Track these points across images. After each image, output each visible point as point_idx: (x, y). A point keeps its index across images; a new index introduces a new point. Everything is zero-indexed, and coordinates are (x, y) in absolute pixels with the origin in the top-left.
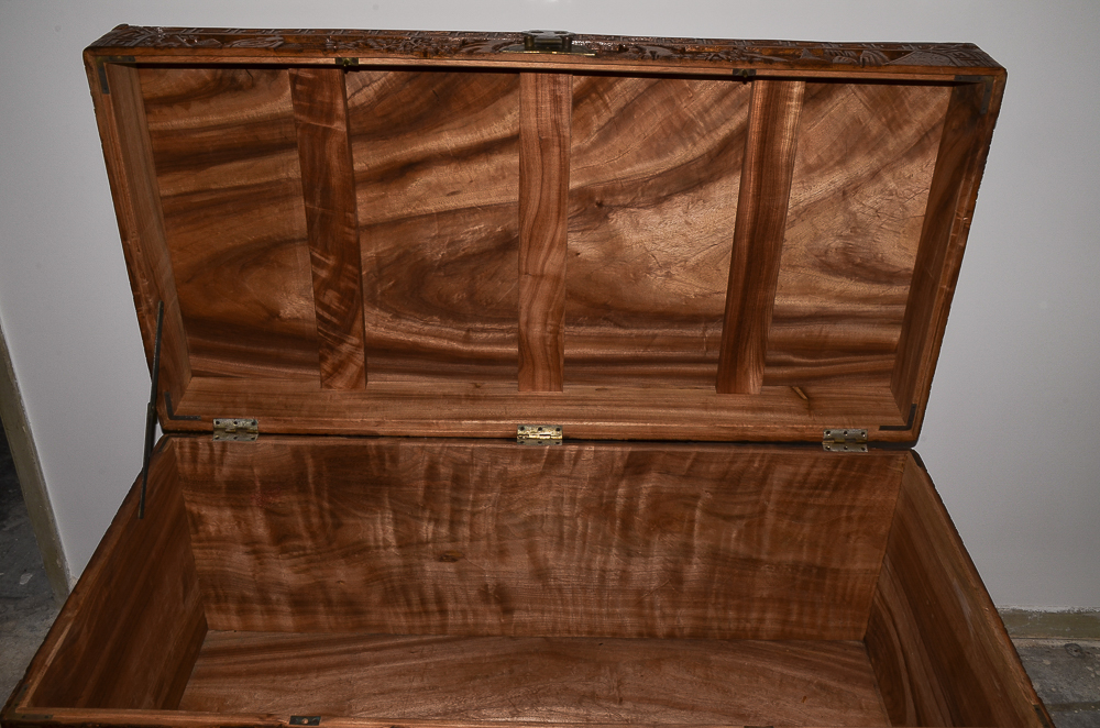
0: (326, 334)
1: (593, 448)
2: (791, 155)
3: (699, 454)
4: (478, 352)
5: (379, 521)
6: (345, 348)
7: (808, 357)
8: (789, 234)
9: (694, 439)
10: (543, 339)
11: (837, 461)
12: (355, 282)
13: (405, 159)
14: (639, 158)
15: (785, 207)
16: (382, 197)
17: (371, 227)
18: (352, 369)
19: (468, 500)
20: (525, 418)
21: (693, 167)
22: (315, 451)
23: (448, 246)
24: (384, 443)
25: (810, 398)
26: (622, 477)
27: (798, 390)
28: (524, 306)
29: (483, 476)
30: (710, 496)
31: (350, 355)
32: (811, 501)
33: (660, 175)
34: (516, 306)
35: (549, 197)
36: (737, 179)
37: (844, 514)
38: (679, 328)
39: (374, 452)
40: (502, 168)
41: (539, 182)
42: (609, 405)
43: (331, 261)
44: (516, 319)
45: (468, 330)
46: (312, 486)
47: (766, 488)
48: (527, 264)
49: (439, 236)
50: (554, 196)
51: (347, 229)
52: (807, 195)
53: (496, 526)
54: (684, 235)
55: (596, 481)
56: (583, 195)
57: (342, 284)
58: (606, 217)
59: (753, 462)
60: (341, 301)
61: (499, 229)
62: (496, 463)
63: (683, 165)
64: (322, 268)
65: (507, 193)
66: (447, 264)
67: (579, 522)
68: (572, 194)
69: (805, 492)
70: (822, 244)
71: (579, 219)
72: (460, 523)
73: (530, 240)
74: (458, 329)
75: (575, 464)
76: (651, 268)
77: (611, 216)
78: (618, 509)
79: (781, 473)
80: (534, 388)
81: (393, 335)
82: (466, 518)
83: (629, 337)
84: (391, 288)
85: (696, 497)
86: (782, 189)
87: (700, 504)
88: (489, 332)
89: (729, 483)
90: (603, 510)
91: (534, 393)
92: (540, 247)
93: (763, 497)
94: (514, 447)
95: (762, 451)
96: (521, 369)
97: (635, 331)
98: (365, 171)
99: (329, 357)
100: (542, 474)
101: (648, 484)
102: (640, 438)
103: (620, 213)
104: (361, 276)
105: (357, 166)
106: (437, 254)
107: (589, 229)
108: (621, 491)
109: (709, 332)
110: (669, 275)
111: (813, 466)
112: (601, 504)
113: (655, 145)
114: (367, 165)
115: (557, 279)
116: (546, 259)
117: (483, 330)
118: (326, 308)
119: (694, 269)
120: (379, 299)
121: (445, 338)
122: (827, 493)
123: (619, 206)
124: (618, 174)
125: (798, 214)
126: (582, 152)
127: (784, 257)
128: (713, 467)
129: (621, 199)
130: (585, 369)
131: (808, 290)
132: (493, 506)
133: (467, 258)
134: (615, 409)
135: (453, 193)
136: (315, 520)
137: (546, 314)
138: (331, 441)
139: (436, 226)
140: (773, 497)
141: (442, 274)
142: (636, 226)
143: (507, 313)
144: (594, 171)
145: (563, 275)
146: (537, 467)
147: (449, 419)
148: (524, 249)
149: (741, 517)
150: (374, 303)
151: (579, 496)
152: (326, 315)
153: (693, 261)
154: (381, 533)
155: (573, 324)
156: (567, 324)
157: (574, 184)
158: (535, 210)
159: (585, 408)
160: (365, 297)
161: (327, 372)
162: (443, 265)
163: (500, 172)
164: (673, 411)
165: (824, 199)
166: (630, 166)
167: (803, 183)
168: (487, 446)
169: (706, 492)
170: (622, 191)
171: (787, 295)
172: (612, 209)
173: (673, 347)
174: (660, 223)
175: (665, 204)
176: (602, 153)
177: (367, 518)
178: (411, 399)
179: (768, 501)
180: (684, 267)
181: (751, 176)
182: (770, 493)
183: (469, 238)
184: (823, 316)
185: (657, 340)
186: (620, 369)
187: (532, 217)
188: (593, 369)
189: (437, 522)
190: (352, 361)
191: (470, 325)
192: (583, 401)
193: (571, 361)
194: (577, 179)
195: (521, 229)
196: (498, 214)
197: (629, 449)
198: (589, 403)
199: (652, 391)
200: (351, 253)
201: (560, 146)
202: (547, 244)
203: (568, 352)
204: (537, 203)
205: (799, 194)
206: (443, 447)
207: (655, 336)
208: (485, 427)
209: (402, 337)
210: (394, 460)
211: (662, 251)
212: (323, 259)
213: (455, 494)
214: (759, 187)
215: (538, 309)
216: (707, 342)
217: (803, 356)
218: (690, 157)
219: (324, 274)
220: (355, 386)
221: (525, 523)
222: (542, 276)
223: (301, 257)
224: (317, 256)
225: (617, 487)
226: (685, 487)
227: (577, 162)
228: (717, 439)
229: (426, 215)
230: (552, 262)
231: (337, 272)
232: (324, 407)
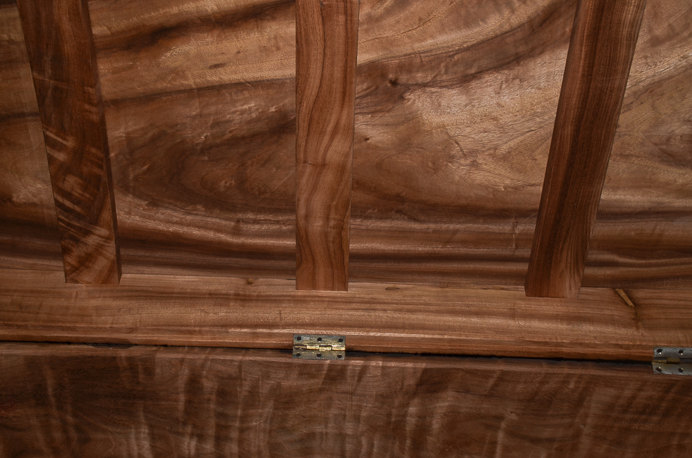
0: (69, 224)
1: (380, 363)
2: (635, 25)
3: (504, 373)
4: (250, 245)
5: (133, 436)
6: (92, 240)
7: (637, 257)
8: (624, 119)
9: (499, 354)
10: (326, 234)
11: (670, 384)
12: (101, 167)
13: (156, 23)
14: (443, 29)
15: (622, 89)
16: (130, 67)
17: (118, 103)
18: (102, 264)
19: (236, 416)
20: (303, 325)
21: (509, 40)
22: (54, 362)
23: (213, 126)
24: (136, 352)
25: (637, 305)
26: (414, 395)
27: (623, 294)
28: (303, 198)
29: (253, 392)
30: (514, 417)
31: (99, 249)
32: (636, 426)
33: (468, 49)
34: (294, 195)
35: (332, 75)
36: (563, 54)
37: (675, 442)
38: (485, 223)
39: (125, 363)
40: (275, 38)
41: (320, 57)
42: (400, 310)
43: (70, 143)
44: (293, 209)
45: (238, 221)
46: (52, 399)
47: (582, 411)
48: (305, 151)
49: (201, 115)
50: (338, 74)
51: (87, 106)
52: (651, 73)
53: (268, 443)
54: (495, 119)
55: (383, 398)
56: (375, 70)
57: (85, 169)
58: (402, 98)
59: (568, 383)
60: (85, 188)
61: (273, 109)
62: (268, 377)
63: (496, 37)
64: (59, 150)
65: (282, 67)
66: (211, 147)
67: (364, 441)
68: (360, 70)
69: (628, 416)
70: (663, 131)
71: (369, 99)
72: (228, 439)
73: (309, 125)
74: (226, 219)
75: (359, 380)
76: (453, 157)
77: (407, 96)
78: (408, 428)
79: (601, 396)
80: (314, 287)
81: (151, 224)
82: (234, 434)
83: (425, 232)
84: (145, 173)
85: (500, 418)
86: (620, 68)
87: (503, 425)
88: (262, 224)
89: (538, 404)
90: (393, 429)
91: (314, 292)
92: (322, 133)
93: (577, 420)
94: (289, 360)
95: (578, 371)
96: (299, 266)
97: (432, 226)
98: (106, 36)
99: (74, 249)
100: (321, 390)
101: (445, 402)
102: (436, 352)
103: (419, 92)
104: (108, 160)
105: (96, 31)
106: (200, 136)
107: (381, 111)
108: (412, 410)
109: (520, 228)
110: (474, 164)
111: (640, 390)
112: (389, 423)
113: (463, 12)
114: (109, 29)
115: (342, 169)
116: (329, 146)
117: (256, 222)
118: (68, 195)
119: (505, 158)
120: (132, 184)
121: (211, 229)
122: (655, 418)
123: (417, 84)
124: (418, 46)
125: (636, 95)
126: (372, 20)
127: (616, 145)
128: (520, 387)
129: (420, 77)
130: (374, 265)
131: (642, 183)
132: (265, 422)
133: (235, 141)
134: (407, 316)
135: (216, 66)
136: (58, 435)
137: (329, 208)
138: (73, 350)
139: (197, 104)
140: (589, 421)
141: (206, 158)
142: (438, 107)
143: (283, 203)
144: (388, 43)
145: (349, 165)
146: (317, 382)
147: (214, 326)
148: (302, 133)
149: (551, 440)
150: (126, 189)
151: (364, 414)
152: (68, 203)
153: (504, 149)
154: (136, 448)
155: (361, 217)
156: (354, 216)
157: (362, 58)
158: (315, 91)
159: (372, 314)
160: (115, 181)
161: (72, 266)
162: (206, 149)
163: (273, 42)
164: (475, 320)
165: (671, 77)
166: (432, 37)
167: (646, 57)
168: (258, 358)
169: (511, 414)
170: (422, 67)
171: (615, 189)
172: (408, 88)
173: (477, 243)
174: (466, 105)
175: (474, 84)
176: (398, 22)
177: (120, 433)
178: (171, 298)
179: (585, 425)
180: (493, 156)
181: (582, 52)
182: (587, 416)
183: (237, 118)
184: (658, 213)
185: (459, 236)
186: (415, 266)
187: (312, 98)
188: (382, 265)
189: (201, 438)
190: (101, 254)
191: (240, 216)
192: (371, 303)
193: (357, 257)
194: (367, 52)
195: (298, 111)
196: (271, 92)
197: (422, 365)
198: (378, 306)
199: (451, 291)
200: (95, 134)
201: (346, 13)
202: (330, 128)
203: (354, 246)
204: (317, 81)
205: (641, 71)
206: (206, 360)
207: (456, 232)
208: (256, 335)
209: (162, 227)
210: (149, 372)
211: (469, 137)
212: (60, 140)
213: (221, 409)
214: (590, 65)
215: (318, 202)
216: (517, 240)
217: (631, 256)
218: (507, 27)
219: (61, 156)
220: (106, 281)
221: (301, 440)
222: (324, 165)
223: (34, 134)
224: (52, 135)
225: (407, 405)
226: (486, 406)
227: (367, 31)
228: (526, 355)
229: (184, 91)
230: (337, 150)
231: (78, 155)
232: (67, 308)
